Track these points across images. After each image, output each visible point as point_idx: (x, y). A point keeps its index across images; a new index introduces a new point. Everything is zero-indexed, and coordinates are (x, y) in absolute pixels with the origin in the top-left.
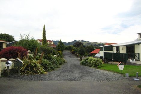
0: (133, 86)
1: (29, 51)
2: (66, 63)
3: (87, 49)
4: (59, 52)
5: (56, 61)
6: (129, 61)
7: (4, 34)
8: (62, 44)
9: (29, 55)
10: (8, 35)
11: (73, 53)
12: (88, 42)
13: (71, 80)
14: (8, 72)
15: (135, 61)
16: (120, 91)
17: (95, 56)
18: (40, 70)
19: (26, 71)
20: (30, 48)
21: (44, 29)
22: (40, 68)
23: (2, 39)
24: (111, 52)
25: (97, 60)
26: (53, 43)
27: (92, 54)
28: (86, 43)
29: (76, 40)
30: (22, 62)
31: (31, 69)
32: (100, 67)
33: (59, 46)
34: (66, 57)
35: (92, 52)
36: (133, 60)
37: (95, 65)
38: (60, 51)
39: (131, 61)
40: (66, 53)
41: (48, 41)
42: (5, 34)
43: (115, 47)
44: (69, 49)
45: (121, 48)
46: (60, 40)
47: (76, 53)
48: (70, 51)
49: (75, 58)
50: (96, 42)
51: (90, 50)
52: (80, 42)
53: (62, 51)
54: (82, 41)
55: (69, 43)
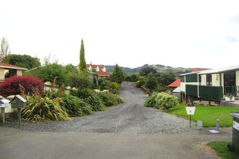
0: (200, 144)
1: (47, 83)
2: (123, 103)
3: (164, 79)
4: (113, 85)
5: (98, 100)
6: (225, 100)
7: (22, 56)
8: (119, 71)
9: (47, 89)
10: (30, 57)
11: (139, 86)
12: (168, 67)
13: (102, 131)
14: (2, 117)
15: (235, 99)
16: (172, 152)
17: (174, 91)
18: (59, 114)
19: (36, 117)
20: (50, 78)
21: (82, 46)
22: (58, 112)
23: (20, 64)
24: (197, 84)
25: (168, 99)
26: (104, 70)
27: (170, 87)
28: (165, 69)
29: (147, 65)
30: (25, 101)
31: (44, 113)
32: (173, 110)
33: (114, 75)
34: (126, 92)
35: (171, 85)
36: (231, 98)
37: (164, 106)
38: (115, 84)
39: (227, 99)
40: (127, 86)
41: (89, 66)
42: (25, 56)
43: (205, 75)
44: (133, 79)
45: (214, 77)
46: (117, 65)
47: (143, 87)
48: (134, 83)
49: (140, 95)
50: (182, 68)
51: (168, 81)
52: (153, 66)
53: (120, 82)
54: (158, 65)
55: (135, 70)
